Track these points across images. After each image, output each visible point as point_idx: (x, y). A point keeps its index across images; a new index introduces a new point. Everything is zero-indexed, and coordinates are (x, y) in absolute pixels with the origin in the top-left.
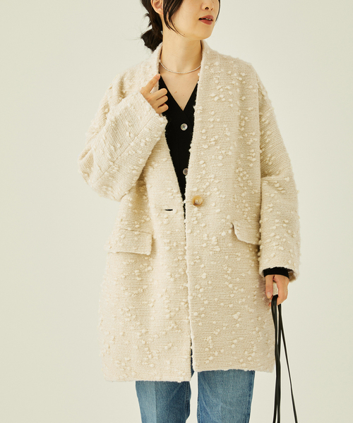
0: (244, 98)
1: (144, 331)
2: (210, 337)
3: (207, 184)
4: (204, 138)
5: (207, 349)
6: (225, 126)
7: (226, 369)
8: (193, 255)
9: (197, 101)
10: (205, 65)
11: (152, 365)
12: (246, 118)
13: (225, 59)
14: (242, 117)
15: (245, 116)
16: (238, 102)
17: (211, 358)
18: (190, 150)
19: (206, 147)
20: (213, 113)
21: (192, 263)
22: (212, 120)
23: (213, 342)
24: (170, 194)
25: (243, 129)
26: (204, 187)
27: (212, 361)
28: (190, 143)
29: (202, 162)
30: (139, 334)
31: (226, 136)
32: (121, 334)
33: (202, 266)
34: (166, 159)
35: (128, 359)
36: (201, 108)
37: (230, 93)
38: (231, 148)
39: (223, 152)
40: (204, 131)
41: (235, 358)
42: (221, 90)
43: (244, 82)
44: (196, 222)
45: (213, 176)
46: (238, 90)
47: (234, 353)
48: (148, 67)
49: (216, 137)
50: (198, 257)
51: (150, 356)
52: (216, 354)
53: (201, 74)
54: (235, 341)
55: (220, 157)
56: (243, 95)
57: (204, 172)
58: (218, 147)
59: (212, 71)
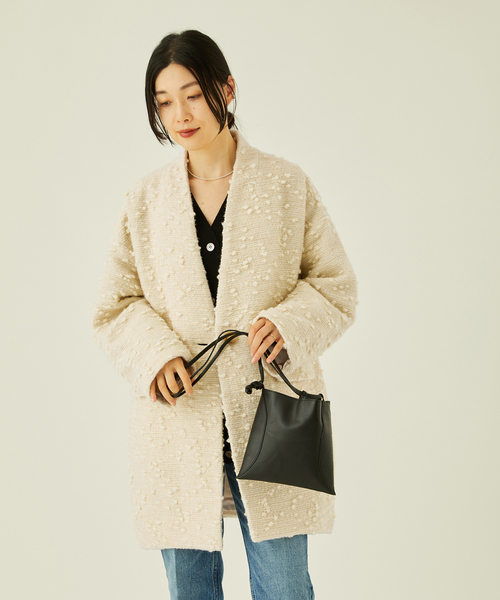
0: (287, 206)
1: (175, 489)
2: (265, 500)
3: (240, 316)
4: (235, 261)
5: (264, 514)
6: (260, 244)
7: (291, 535)
8: (231, 403)
9: (225, 216)
10: (238, 169)
11: (183, 530)
12: (290, 231)
13: (265, 159)
14: (284, 229)
15: (288, 229)
16: (279, 213)
17: (271, 524)
18: (218, 277)
19: (237, 272)
20: (245, 229)
21: (232, 413)
22: (244, 238)
23: (269, 505)
24: (206, 325)
25: (285, 244)
26: (237, 320)
27: (273, 527)
28: (218, 268)
29: (233, 290)
30: (170, 492)
31: (262, 257)
32: (153, 492)
33: (244, 415)
34: (201, 282)
35: (159, 522)
36: (230, 224)
37: (268, 202)
38: (269, 271)
39: (259, 277)
40: (234, 253)
41: (300, 521)
42: (257, 199)
43: (289, 186)
44: (230, 363)
45: (246, 306)
46: (280, 197)
47: (296, 515)
48: (175, 170)
49: (250, 259)
50: (237, 405)
51: (181, 519)
52: (276, 518)
53: (232, 181)
54: (295, 501)
55: (255, 284)
56: (286, 202)
57: (236, 302)
58: (252, 272)
59: (247, 176)
